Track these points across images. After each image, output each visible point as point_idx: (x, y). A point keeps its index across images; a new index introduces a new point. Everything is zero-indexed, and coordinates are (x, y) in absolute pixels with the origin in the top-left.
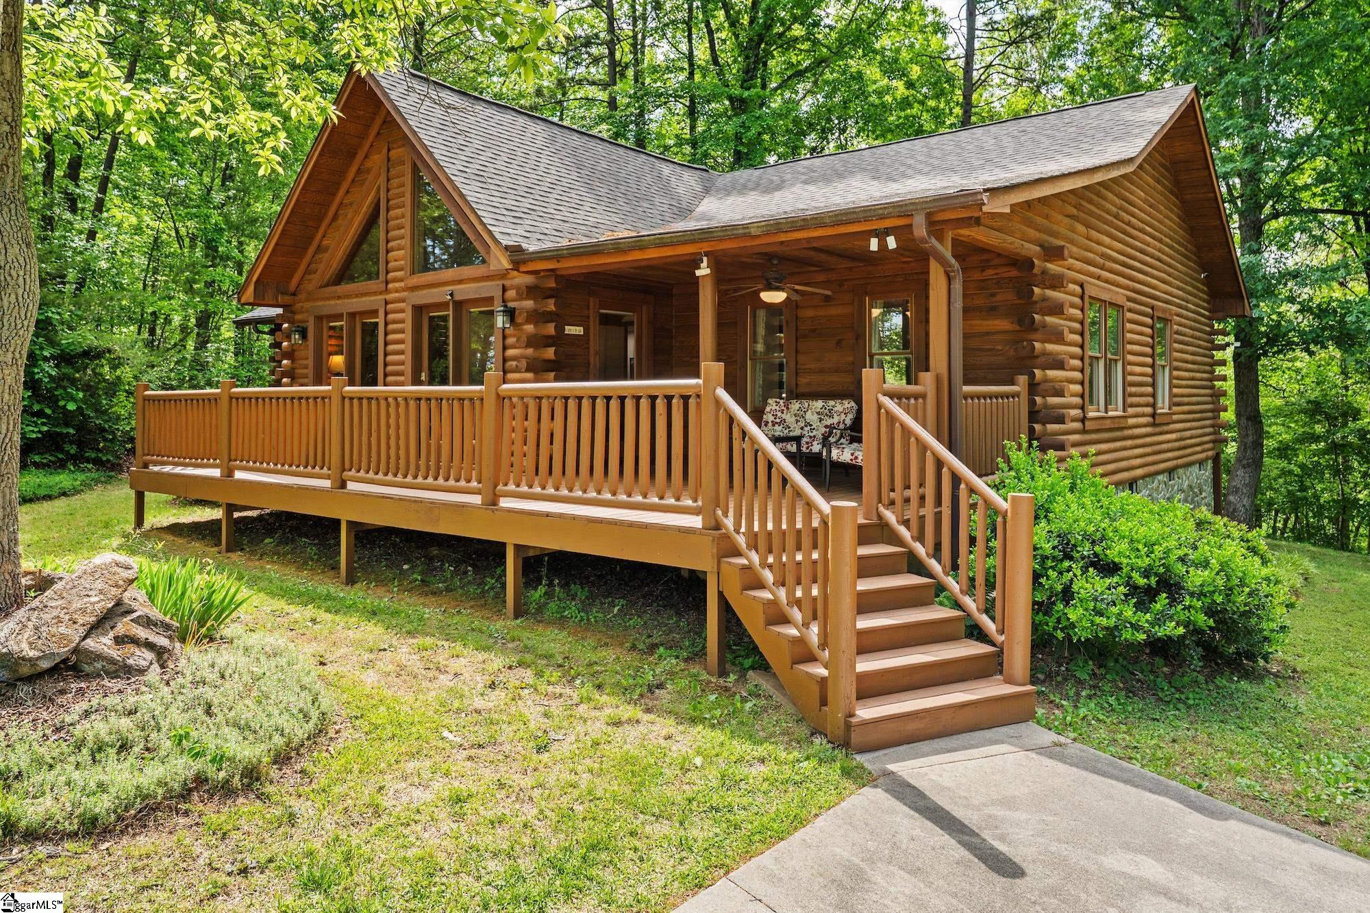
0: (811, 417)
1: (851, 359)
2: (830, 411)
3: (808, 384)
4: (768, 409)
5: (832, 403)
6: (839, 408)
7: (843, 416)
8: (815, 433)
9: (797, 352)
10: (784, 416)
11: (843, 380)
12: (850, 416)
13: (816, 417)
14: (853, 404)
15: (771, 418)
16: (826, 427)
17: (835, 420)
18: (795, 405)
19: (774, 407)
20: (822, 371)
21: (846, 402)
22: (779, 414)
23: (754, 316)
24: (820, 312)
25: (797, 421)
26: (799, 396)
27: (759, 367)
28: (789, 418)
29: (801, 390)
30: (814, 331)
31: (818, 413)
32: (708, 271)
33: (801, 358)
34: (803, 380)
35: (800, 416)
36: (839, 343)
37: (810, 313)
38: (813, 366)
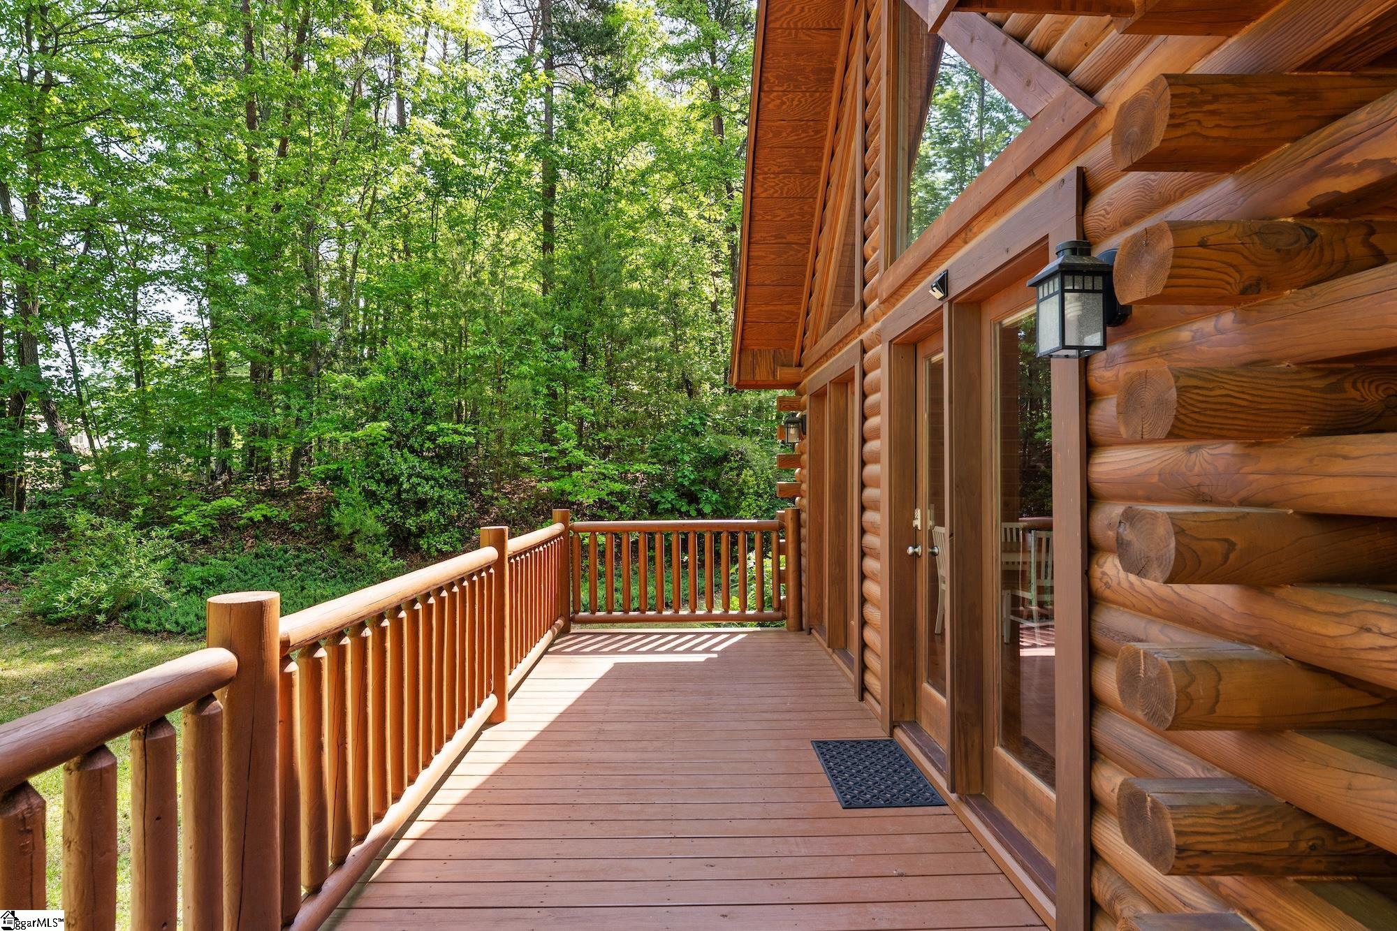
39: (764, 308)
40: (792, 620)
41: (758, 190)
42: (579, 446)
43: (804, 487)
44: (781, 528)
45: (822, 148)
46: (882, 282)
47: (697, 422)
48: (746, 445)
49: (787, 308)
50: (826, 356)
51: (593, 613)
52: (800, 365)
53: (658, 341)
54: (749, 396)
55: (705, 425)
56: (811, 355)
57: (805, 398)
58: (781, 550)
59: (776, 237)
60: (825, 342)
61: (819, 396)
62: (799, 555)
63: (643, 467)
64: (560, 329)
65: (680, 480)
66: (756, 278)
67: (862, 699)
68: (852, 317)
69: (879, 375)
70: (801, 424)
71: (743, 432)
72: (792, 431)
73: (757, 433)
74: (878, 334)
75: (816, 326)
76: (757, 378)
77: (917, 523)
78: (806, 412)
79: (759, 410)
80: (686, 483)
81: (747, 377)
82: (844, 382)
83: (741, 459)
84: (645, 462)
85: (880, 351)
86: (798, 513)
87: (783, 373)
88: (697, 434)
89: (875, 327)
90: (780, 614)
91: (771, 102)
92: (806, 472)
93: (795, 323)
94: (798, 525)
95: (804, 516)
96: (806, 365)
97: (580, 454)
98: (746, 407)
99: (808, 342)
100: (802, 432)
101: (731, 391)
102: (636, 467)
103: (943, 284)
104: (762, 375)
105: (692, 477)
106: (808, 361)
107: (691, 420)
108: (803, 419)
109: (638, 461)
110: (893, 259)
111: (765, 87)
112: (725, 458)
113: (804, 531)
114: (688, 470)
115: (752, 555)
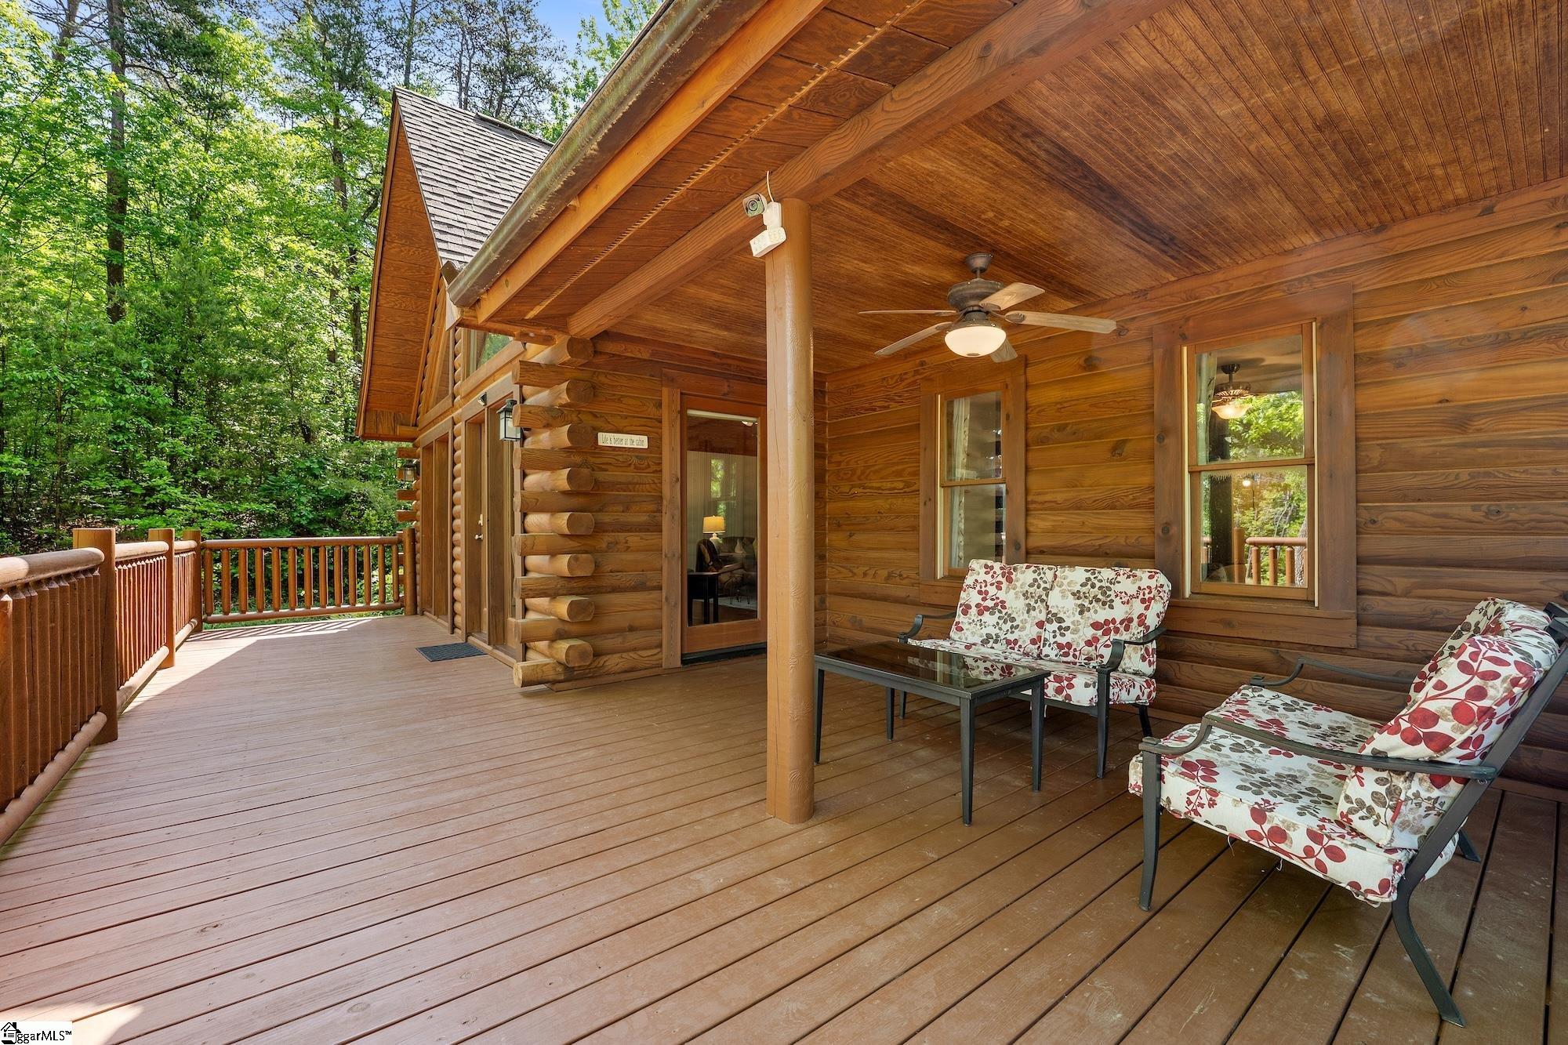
0: (1061, 602)
1: (1145, 480)
2: (1104, 591)
3: (1053, 531)
4: (969, 580)
5: (1107, 573)
6: (1127, 585)
7: (1138, 608)
8: (1069, 637)
9: (1027, 470)
10: (1001, 595)
11: (1129, 525)
12: (1158, 607)
13: (1071, 603)
14: (1162, 579)
15: (977, 599)
16: (1096, 626)
17: (1119, 612)
18: (1025, 575)
19: (982, 577)
20: (1077, 506)
21: (1143, 574)
22: (992, 590)
23: (950, 417)
24: (1077, 391)
25: (1030, 609)
26: (1031, 555)
27: (959, 499)
28: (1015, 603)
29: (1035, 541)
30: (1061, 428)
31: (1076, 595)
32: (781, 236)
33: (1035, 481)
34: (1041, 523)
35: (1037, 598)
36: (1117, 449)
37: (1054, 394)
38: (1059, 497)
39: (386, 382)
40: (408, 608)
41: (382, 301)
42: (176, 484)
43: (419, 513)
44: (400, 542)
45: (431, 284)
46: (463, 387)
47: (316, 466)
48: (369, 488)
49: (406, 384)
50: (434, 422)
51: (226, 613)
52: (416, 425)
53: (272, 386)
54: (372, 446)
55: (325, 468)
56: (424, 419)
57: (420, 450)
58: (400, 562)
59: (396, 334)
60: (433, 412)
61: (428, 448)
62: (414, 563)
63: (255, 506)
64: (149, 363)
65: (297, 519)
66: (378, 360)
67: (453, 633)
68: (446, 403)
69: (461, 439)
70: (416, 470)
71: (366, 477)
72: (409, 473)
73: (380, 478)
74: (461, 414)
75: (427, 401)
76: (380, 432)
77: (481, 522)
78: (420, 460)
79: (382, 458)
80: (304, 522)
81: (371, 431)
82: (443, 441)
83: (363, 501)
84: (255, 500)
85: (460, 426)
86: (413, 532)
87: (400, 430)
88: (316, 477)
89: (460, 411)
90: (399, 604)
91: (393, 249)
92: (420, 502)
93: (412, 395)
94: (414, 540)
95: (418, 534)
96: (421, 426)
97: (176, 492)
98: (368, 454)
99: (421, 410)
100: (417, 474)
101: (353, 439)
102: (246, 505)
103: (484, 398)
104: (383, 429)
105: (311, 516)
106: (422, 423)
107: (308, 464)
108: (417, 465)
109: (246, 499)
110: (468, 375)
111: (388, 239)
112: (347, 499)
113: (418, 546)
114: (305, 510)
115: (375, 573)
